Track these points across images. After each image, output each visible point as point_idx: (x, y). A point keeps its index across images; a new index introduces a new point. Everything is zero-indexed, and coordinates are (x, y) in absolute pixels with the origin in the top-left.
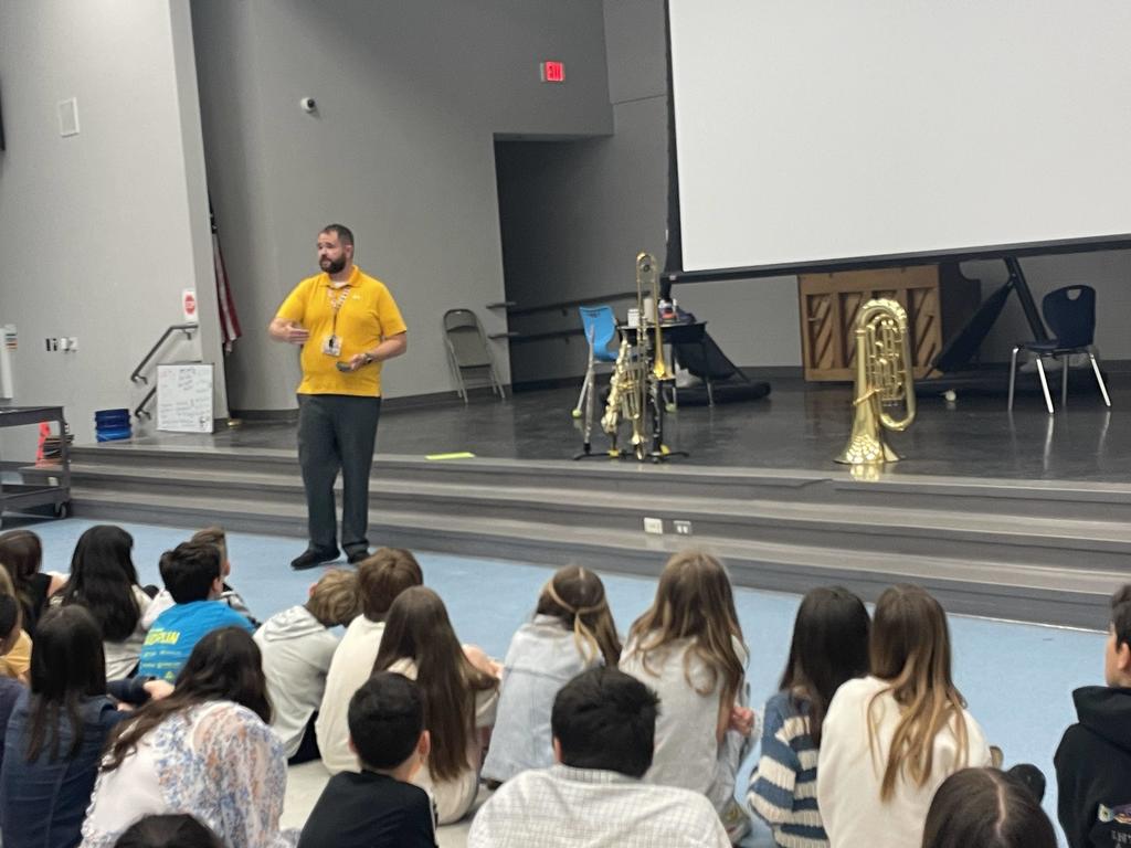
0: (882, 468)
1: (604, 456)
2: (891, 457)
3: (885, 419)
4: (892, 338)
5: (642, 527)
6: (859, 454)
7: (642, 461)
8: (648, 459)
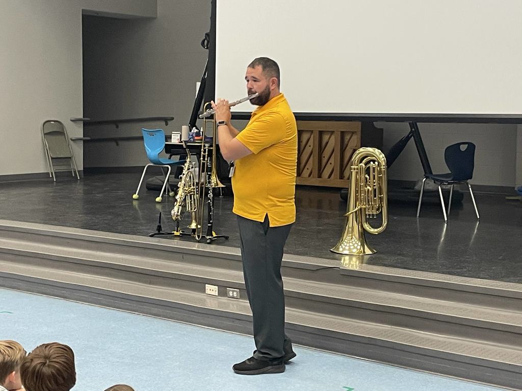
0: (361, 259)
1: (170, 236)
2: (368, 251)
3: (367, 227)
4: (376, 173)
5: (203, 290)
6: (347, 248)
7: (199, 242)
8: (203, 240)
